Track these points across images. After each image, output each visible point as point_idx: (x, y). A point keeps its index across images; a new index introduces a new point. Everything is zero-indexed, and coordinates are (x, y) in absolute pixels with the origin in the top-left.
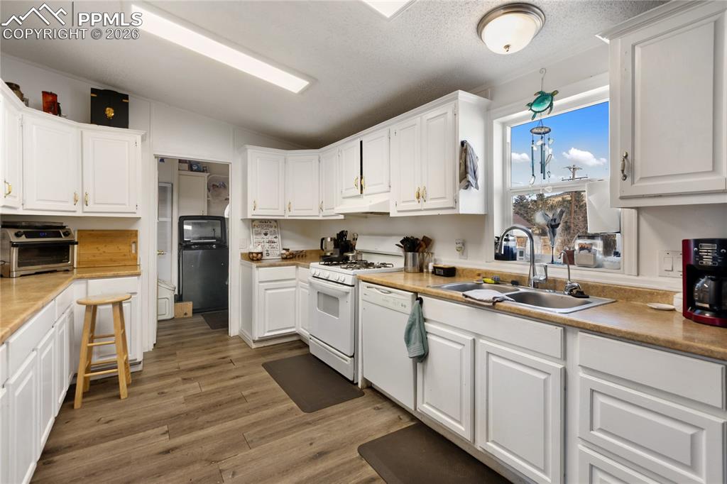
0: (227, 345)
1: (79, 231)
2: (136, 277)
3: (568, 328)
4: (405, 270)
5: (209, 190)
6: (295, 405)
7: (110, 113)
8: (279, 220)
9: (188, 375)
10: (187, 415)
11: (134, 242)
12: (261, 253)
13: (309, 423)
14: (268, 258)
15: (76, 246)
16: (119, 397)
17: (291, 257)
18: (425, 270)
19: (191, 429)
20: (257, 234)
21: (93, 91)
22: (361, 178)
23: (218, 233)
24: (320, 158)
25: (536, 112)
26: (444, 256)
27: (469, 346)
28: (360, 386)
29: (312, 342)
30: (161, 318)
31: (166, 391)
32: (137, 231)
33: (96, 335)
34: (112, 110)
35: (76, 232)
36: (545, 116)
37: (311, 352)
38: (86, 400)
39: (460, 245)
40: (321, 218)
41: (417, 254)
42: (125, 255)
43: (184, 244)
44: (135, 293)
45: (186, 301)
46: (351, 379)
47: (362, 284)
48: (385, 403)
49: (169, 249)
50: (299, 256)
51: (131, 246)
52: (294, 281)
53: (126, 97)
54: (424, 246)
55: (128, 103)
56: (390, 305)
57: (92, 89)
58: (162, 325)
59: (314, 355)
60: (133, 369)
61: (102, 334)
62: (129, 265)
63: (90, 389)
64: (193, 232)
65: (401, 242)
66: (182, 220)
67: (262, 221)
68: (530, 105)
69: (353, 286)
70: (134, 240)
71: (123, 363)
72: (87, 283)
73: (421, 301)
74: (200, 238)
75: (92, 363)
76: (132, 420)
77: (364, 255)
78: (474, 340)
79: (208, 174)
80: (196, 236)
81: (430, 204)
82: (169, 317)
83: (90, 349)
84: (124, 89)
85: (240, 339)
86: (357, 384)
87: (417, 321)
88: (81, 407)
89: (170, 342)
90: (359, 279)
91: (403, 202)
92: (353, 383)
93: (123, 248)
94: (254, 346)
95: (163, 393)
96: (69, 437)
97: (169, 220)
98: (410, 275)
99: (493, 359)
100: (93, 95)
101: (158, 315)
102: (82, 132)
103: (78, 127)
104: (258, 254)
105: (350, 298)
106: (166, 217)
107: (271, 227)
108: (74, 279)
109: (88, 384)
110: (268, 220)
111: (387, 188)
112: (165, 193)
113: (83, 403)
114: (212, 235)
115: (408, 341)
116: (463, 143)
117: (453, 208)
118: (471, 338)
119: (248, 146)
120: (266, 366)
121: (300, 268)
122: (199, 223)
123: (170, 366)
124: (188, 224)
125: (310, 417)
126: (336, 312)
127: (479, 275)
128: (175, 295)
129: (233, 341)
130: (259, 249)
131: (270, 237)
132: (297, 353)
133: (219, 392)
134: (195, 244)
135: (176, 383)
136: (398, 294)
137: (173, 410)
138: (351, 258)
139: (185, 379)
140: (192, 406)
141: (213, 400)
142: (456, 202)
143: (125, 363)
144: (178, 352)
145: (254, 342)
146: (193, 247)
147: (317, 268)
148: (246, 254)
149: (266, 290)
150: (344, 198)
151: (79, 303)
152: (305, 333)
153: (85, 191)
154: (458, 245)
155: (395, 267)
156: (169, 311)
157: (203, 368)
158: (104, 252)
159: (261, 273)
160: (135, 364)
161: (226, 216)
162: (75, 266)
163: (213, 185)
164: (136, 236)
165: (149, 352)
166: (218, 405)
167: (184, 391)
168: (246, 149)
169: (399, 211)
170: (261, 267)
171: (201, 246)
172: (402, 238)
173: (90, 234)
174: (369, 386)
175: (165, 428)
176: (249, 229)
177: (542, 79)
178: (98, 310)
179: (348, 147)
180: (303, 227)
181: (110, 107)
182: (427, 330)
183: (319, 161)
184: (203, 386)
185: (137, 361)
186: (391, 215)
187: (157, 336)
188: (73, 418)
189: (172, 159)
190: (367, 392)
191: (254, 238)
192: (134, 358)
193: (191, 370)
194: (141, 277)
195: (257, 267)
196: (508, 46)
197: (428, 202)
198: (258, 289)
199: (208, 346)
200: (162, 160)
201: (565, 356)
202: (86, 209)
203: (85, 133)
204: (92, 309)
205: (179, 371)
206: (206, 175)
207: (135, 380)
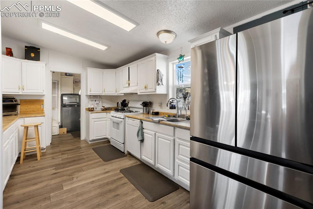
0: (80, 143)
1: (20, 100)
2: (43, 117)
3: (175, 127)
4: (143, 113)
5: (74, 83)
6: (102, 160)
7: (33, 55)
8: (101, 95)
9: (63, 152)
10: (62, 164)
11: (42, 104)
12: (93, 108)
13: (105, 164)
14: (96, 110)
15: (19, 105)
16: (37, 160)
17: (105, 110)
18: (150, 113)
19: (63, 168)
20: (92, 101)
21: (26, 47)
22: (129, 80)
23: (78, 101)
24: (116, 72)
25: (180, 61)
26: (156, 108)
27: (154, 135)
28: (126, 154)
29: (111, 140)
30: (53, 134)
31: (55, 157)
32: (43, 100)
33: (28, 138)
34: (33, 54)
35: (19, 100)
36: (182, 62)
37: (111, 144)
38: (24, 161)
39: (160, 104)
40: (116, 95)
41: (147, 108)
42: (38, 109)
43: (63, 105)
44: (43, 123)
45: (64, 127)
46: (123, 152)
47: (127, 118)
48: (133, 158)
49: (57, 107)
50: (109, 109)
51: (41, 105)
52: (106, 119)
53: (39, 49)
54: (150, 105)
55: (40, 51)
56: (134, 125)
57: (25, 46)
58: (54, 137)
59: (112, 145)
60: (42, 151)
61: (30, 138)
62: (41, 113)
63: (26, 158)
64: (68, 100)
65: (142, 103)
66: (62, 95)
67: (94, 96)
68: (178, 58)
69: (124, 119)
70: (42, 103)
71: (38, 148)
72: (24, 119)
73: (142, 122)
74: (70, 103)
75: (27, 148)
76: (42, 166)
77: (131, 108)
78: (155, 134)
79: (73, 77)
80: (69, 102)
81: (149, 90)
82: (57, 134)
83: (26, 142)
84: (38, 46)
85: (85, 141)
86: (125, 153)
87: (141, 129)
88: (23, 163)
89: (57, 143)
90: (126, 116)
91: (142, 89)
92: (124, 153)
93: (38, 106)
94: (90, 143)
95: (54, 158)
96: (19, 171)
97: (57, 95)
98: (145, 115)
99: (159, 138)
100: (26, 48)
101: (52, 133)
102: (21, 63)
103: (20, 61)
104: (92, 108)
105: (123, 123)
106: (55, 94)
107: (98, 98)
108: (19, 118)
109: (25, 156)
110: (97, 95)
111: (137, 85)
112: (55, 84)
113: (23, 162)
114: (75, 102)
115: (138, 136)
116: (158, 70)
117: (155, 92)
118: (154, 133)
119: (87, 68)
120: (93, 149)
121: (108, 114)
122: (69, 97)
123: (57, 150)
124: (65, 97)
125: (106, 163)
126: (118, 128)
127: (163, 114)
128: (59, 126)
129: (82, 142)
130: (92, 107)
131: (97, 102)
132: (106, 144)
133: (75, 157)
134: (68, 105)
135: (59, 155)
136: (136, 120)
137: (57, 163)
138: (126, 110)
139: (62, 154)
140: (64, 161)
141: (72, 160)
142: (156, 90)
143: (39, 148)
144: (60, 146)
145: (90, 141)
146: (67, 106)
147: (113, 113)
148: (87, 108)
149: (95, 122)
150: (124, 87)
151: (21, 126)
152: (109, 137)
153: (23, 85)
154: (159, 104)
155: (140, 112)
156: (57, 131)
157: (70, 150)
158: (30, 108)
159: (92, 115)
160: (43, 149)
161: (80, 94)
162: (19, 113)
163: (76, 81)
164: (43, 102)
165: (48, 146)
166: (74, 161)
167: (62, 157)
168: (87, 69)
169: (140, 93)
170: (92, 113)
171: (70, 106)
172: (142, 102)
173: (25, 101)
174: (129, 154)
175: (54, 168)
176: (89, 98)
177: (181, 51)
178: (28, 129)
179: (125, 69)
180: (110, 98)
181: (32, 53)
182: (144, 132)
183: (116, 74)
184: (69, 156)
185: (44, 148)
186: (138, 94)
187: (52, 141)
188: (20, 166)
189: (58, 73)
190: (129, 155)
191: (91, 102)
192: (43, 147)
193: (65, 151)
194: (45, 117)
195: (91, 113)
196: (166, 42)
197: (148, 90)
198: (92, 121)
199: (72, 143)
200: (54, 72)
201: (174, 136)
202: (23, 91)
203: (23, 63)
204: (27, 128)
205: (60, 152)
206: (72, 77)
207: (43, 155)
